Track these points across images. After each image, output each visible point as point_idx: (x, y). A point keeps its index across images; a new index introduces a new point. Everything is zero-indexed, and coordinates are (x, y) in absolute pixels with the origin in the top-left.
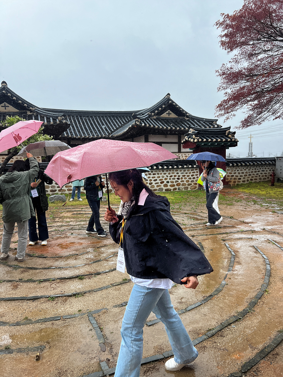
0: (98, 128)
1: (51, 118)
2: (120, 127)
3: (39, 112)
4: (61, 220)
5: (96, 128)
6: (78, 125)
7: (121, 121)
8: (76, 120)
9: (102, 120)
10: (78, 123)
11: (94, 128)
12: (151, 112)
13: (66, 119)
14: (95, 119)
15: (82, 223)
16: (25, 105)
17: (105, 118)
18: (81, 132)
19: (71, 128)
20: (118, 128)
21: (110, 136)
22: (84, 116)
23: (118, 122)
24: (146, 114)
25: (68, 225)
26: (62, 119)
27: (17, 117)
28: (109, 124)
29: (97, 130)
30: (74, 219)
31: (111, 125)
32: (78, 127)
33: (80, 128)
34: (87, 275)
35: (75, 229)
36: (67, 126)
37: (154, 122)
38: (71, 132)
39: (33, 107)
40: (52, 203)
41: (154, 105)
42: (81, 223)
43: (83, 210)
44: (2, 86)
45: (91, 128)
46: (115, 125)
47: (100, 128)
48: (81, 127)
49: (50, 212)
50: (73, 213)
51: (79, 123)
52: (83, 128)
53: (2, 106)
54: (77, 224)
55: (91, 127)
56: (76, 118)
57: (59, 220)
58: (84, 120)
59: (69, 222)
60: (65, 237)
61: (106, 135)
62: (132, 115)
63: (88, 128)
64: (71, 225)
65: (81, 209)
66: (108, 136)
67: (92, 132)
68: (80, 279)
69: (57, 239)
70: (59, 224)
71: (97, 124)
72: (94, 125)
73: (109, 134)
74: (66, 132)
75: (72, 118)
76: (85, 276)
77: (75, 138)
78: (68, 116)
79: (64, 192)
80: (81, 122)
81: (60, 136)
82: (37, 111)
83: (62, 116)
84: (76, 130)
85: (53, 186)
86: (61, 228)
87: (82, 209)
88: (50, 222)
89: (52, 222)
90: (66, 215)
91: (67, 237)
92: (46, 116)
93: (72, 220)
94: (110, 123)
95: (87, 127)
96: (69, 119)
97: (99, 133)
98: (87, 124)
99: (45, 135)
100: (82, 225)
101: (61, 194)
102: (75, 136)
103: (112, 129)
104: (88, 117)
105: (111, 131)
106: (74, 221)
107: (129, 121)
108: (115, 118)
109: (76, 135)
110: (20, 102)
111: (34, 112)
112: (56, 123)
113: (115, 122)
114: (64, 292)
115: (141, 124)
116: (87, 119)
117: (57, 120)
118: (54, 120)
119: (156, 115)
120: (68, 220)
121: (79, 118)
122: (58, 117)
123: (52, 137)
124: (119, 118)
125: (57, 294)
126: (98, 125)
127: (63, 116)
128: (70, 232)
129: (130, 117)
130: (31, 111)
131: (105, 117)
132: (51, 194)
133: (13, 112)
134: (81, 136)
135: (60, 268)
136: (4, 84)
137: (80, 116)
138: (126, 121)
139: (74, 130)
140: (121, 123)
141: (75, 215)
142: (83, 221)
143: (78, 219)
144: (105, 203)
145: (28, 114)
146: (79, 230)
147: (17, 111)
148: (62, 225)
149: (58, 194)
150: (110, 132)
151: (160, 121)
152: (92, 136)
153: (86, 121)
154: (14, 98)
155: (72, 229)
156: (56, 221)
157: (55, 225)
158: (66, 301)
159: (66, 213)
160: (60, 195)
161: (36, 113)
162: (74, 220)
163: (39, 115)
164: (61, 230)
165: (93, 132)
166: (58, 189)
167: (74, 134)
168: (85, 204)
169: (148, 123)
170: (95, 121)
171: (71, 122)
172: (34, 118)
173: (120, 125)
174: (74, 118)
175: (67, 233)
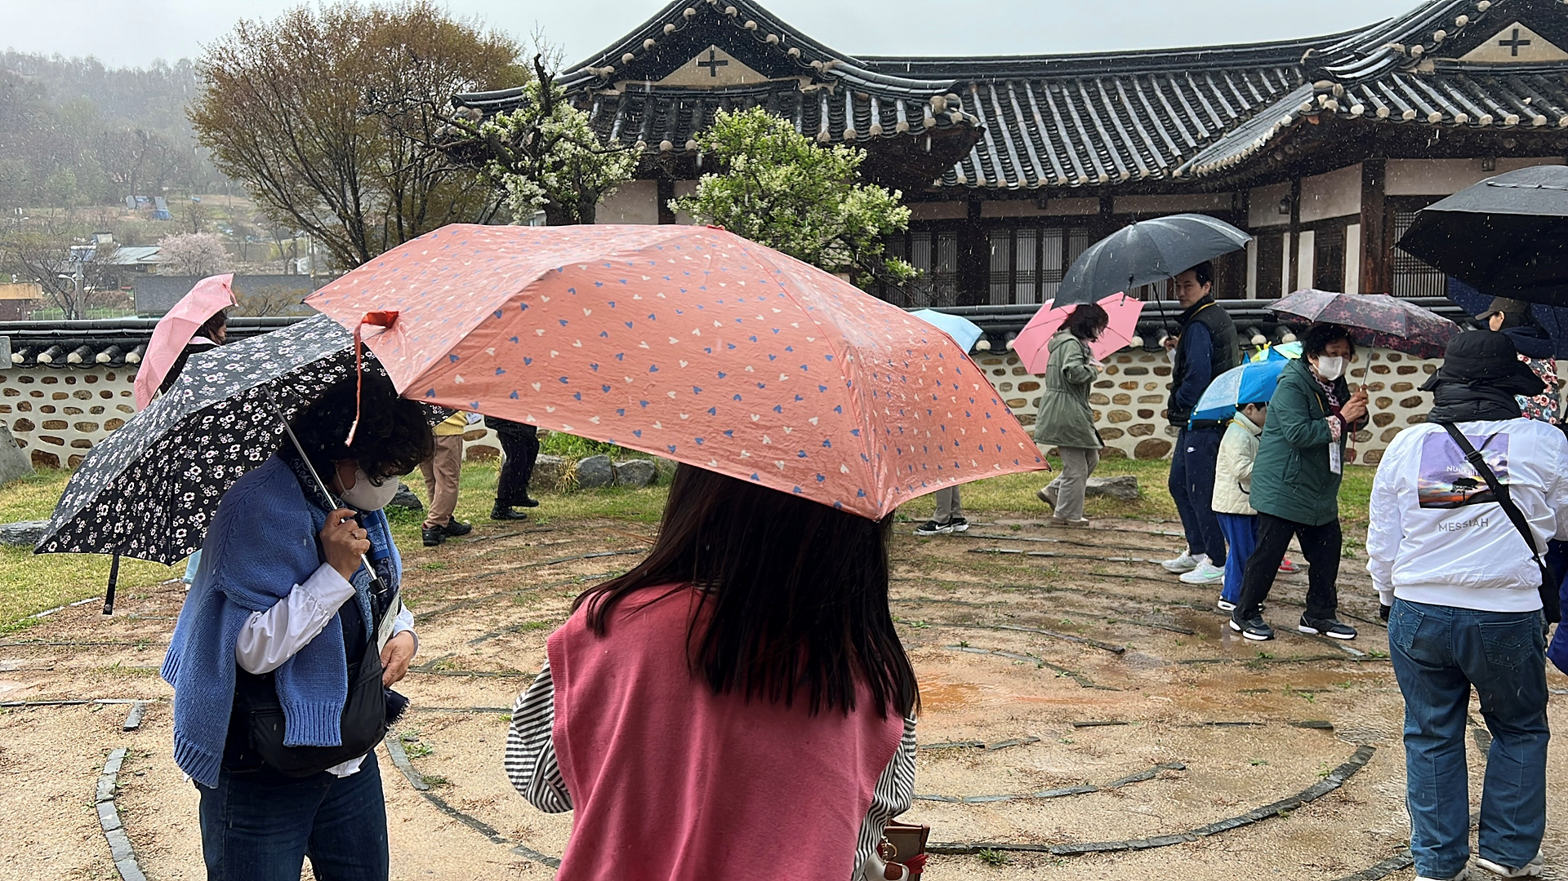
0: (1116, 137)
1: (900, 105)
2: (1230, 125)
3: (848, 77)
4: (920, 574)
5: (1106, 137)
6: (1022, 125)
7: (1237, 93)
8: (1014, 103)
9: (1141, 95)
10: (1020, 118)
11: (1096, 138)
12: (1410, 41)
13: (967, 103)
14: (1103, 93)
15: (1014, 598)
16: (793, 50)
17: (1155, 85)
18: (1035, 160)
19: (990, 142)
20: (1221, 131)
21: (1176, 173)
22: (1051, 83)
23: (1223, 101)
24: (1379, 52)
25: (948, 601)
26: (949, 106)
27: (757, 114)
28: (1172, 114)
29: (1110, 144)
30: (975, 575)
31: (1187, 116)
32: (1021, 137)
33: (1027, 141)
35: (979, 626)
36: (969, 135)
37: (1421, 92)
38: (986, 163)
39: (824, 60)
42: (1005, 595)
43: (1021, 534)
45: (1085, 138)
46: (1203, 115)
47: (1125, 136)
48: (1035, 135)
50: (973, 548)
51: (1028, 116)
52: (1047, 140)
53: (701, 64)
54: (989, 599)
55: (1082, 130)
56: (1012, 94)
57: (911, 575)
58: (1051, 102)
59: (953, 586)
60: (932, 654)
61: (1158, 167)
62: (1302, 62)
63: (1066, 139)
64: (959, 603)
65: (1011, 532)
66: (1165, 171)
67: (1088, 155)
68: (986, 859)
70: (908, 592)
71: (1113, 115)
72: (1098, 122)
73: (1173, 162)
74: (963, 164)
75: (994, 96)
76: (1012, 849)
77: (1005, 190)
78: (979, 85)
80: (1035, 109)
81: (937, 183)
82: (842, 74)
83: (949, 92)
84: (1012, 152)
86: (915, 612)
87: (1017, 528)
90: (940, 553)
91: (941, 656)
92: (880, 95)
93: (967, 578)
94: (1178, 107)
95: (1063, 133)
96: (981, 100)
97: (1118, 161)
98: (1066, 117)
99: (870, 186)
100: (1010, 607)
102: (1002, 181)
103: (1187, 136)
104: (1070, 83)
105: (1182, 145)
106: (975, 585)
107: (1282, 92)
108: (1210, 82)
109: (1010, 174)
110: (772, 37)
111: (827, 82)
112: (921, 124)
113: (1205, 102)
115: (1344, 109)
116: (1066, 92)
117: (926, 109)
118: (914, 111)
119: (1439, 53)
120: (950, 576)
121: (1030, 94)
122: (928, 97)
123: (898, 194)
124: (1228, 81)
126: (1117, 122)
127: (953, 89)
128: (955, 635)
129: (1284, 70)
130: (815, 77)
131: (1158, 77)
133: (742, 87)
134: (1031, 177)
137: (1035, 84)
138: (1265, 93)
139: (1002, 150)
140: (1238, 102)
141: (983, 558)
142: (1018, 589)
143: (997, 576)
144: (1127, 508)
145: (803, 90)
146: (996, 629)
147: (756, 77)
148: (921, 598)
150: (1177, 153)
151: (1461, 87)
152: (1083, 177)
153: (1062, 104)
154: (750, 23)
155: (963, 621)
159: (941, 545)
161: (836, 84)
162: (975, 579)
163: (848, 94)
164: (919, 622)
165: (1093, 154)
167: (998, 168)
168: (1032, 506)
169: (1387, 98)
170: (1106, 100)
171: (990, 114)
172: (825, 108)
173: (1233, 115)
174: (1007, 93)
175: (943, 641)
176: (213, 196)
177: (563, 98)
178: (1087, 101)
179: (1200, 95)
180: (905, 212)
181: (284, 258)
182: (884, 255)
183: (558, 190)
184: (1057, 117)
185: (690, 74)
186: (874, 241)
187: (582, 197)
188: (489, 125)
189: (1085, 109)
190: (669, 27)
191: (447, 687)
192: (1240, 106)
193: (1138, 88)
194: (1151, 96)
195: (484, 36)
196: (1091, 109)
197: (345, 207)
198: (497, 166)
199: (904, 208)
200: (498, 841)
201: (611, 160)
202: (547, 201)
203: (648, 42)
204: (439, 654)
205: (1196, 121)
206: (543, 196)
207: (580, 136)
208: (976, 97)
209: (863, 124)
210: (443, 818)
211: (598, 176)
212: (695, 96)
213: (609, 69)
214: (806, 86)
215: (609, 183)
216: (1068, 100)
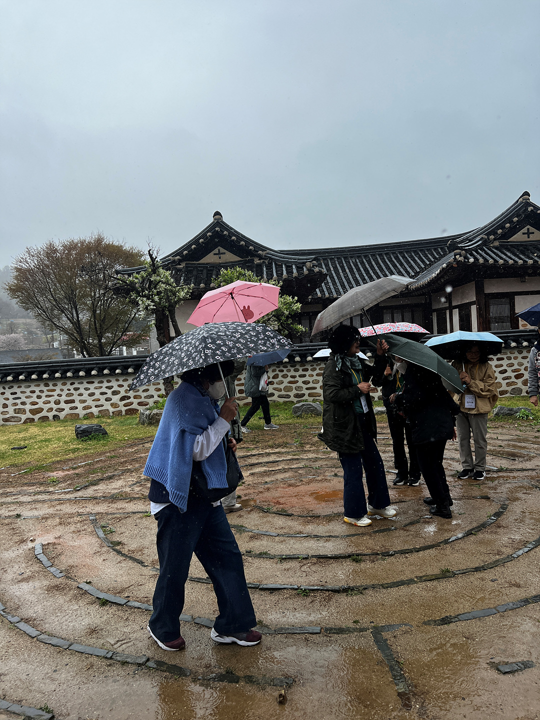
1: (294, 267)
2: (422, 270)
3: (273, 257)
4: (315, 448)
5: (374, 277)
6: (341, 274)
7: (424, 258)
8: (338, 265)
9: (387, 260)
10: (340, 271)
11: (370, 278)
12: (489, 234)
13: (320, 266)
14: (372, 260)
16: (251, 247)
17: (392, 256)
18: (347, 287)
19: (329, 281)
20: (419, 272)
22: (351, 257)
23: (419, 261)
24: (478, 239)
25: (327, 458)
26: (313, 266)
27: (238, 270)
28: (399, 267)
31: (405, 267)
32: (341, 278)
33: (344, 280)
34: (367, 555)
36: (322, 277)
37: (495, 253)
38: (329, 289)
39: (263, 251)
40: (298, 417)
41: (493, 219)
44: (215, 219)
45: (366, 278)
46: (411, 267)
48: (347, 277)
49: (295, 434)
51: (344, 271)
52: (351, 279)
53: (215, 254)
55: (365, 275)
56: (337, 262)
58: (352, 265)
60: (323, 479)
62: (448, 245)
63: (359, 279)
64: (332, 458)
68: (354, 560)
69: (308, 483)
70: (311, 456)
71: (376, 268)
72: (371, 272)
74: (319, 290)
75: (330, 263)
76: (364, 555)
78: (324, 259)
79: (317, 398)
80: (346, 267)
81: (310, 296)
82: (271, 256)
83: (312, 261)
84: (338, 284)
85: (299, 387)
86: (315, 463)
88: (295, 452)
89: (298, 451)
91: (327, 480)
92: (286, 263)
94: (401, 264)
95: (358, 276)
96: (325, 265)
98: (358, 270)
99: (285, 296)
101: (314, 401)
102: (335, 296)
103: (406, 275)
104: (359, 257)
107: (442, 257)
108: (413, 254)
109: (338, 292)
110: (243, 243)
111: (265, 259)
112: (303, 273)
113: (412, 262)
114: (326, 582)
115: (466, 260)
116: (358, 261)
117: (304, 268)
118: (300, 268)
119: (499, 239)
121: (344, 262)
122: (304, 263)
123: (296, 298)
124: (420, 253)
125: (313, 586)
126: (378, 271)
127: (315, 259)
128: (332, 471)
129: (441, 249)
130: (260, 257)
131: (393, 253)
132: (295, 402)
133: (232, 262)
135: (316, 536)
136: (217, 217)
137: (345, 258)
138: (435, 257)
139: (334, 283)
140: (424, 261)
145: (256, 263)
147: (238, 259)
148: (316, 458)
149: (308, 402)
151: (509, 251)
153: (356, 265)
154: (233, 238)
155: (335, 466)
156: (306, 449)
157: (304, 456)
158: (330, 600)
160: (311, 403)
161: (269, 260)
163: (273, 263)
164: (316, 467)
166: (307, 392)
167: (333, 290)
169: (482, 256)
170: (373, 263)
171: (329, 270)
172: (265, 269)
173: (423, 266)
174: (335, 262)
175: (327, 474)
176: (19, 319)
177: (160, 267)
178: (366, 264)
179: (410, 259)
180: (299, 305)
181: (48, 342)
182: (292, 323)
183: (160, 303)
184: (355, 270)
185: (210, 258)
186: (287, 317)
187: (169, 306)
188: (131, 279)
189: (366, 267)
190: (201, 240)
191: (120, 505)
192: (425, 263)
193: (386, 258)
194: (391, 261)
195: (127, 247)
196: (368, 266)
197: (73, 317)
198: (135, 295)
199: (298, 303)
200: (145, 566)
201: (181, 290)
202: (155, 307)
203: (193, 246)
204: (116, 491)
205: (409, 269)
206: (153, 306)
207: (168, 281)
208: (323, 264)
209: (280, 275)
210: (120, 558)
211: (175, 297)
212: (213, 267)
213: (178, 257)
214: (257, 261)
215: (180, 300)
216: (359, 264)
